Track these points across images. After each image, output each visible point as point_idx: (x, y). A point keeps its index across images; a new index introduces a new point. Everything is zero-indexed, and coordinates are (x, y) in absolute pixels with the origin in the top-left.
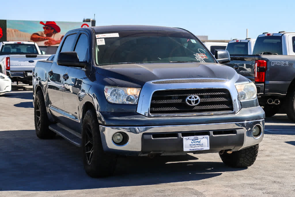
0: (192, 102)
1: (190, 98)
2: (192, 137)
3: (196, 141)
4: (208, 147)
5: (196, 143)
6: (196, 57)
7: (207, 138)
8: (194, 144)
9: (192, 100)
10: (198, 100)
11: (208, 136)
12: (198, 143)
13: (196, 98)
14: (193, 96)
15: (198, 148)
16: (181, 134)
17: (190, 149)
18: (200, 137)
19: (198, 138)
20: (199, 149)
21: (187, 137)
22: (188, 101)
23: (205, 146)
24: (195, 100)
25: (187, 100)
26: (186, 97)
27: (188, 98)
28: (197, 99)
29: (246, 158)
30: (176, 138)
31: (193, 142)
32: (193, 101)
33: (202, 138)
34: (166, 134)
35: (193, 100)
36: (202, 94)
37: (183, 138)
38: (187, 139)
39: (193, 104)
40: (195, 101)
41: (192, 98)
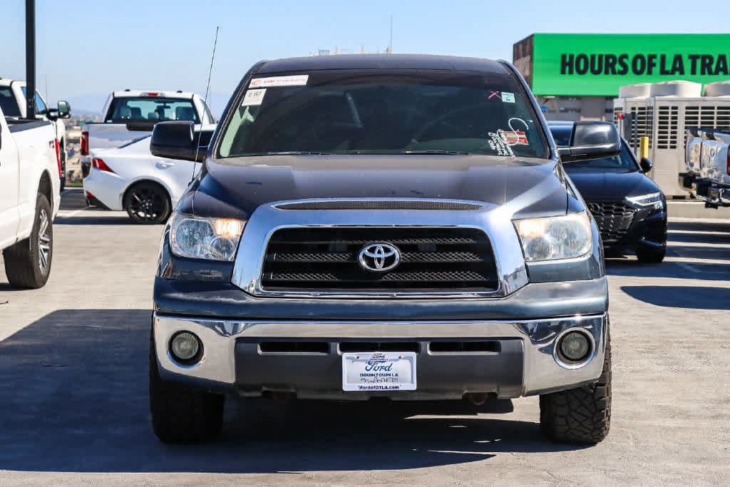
0: (376, 262)
1: (372, 250)
2: (369, 355)
3: (380, 364)
4: (412, 382)
5: (378, 372)
6: (492, 140)
7: (410, 359)
8: (372, 372)
9: (376, 255)
10: (393, 257)
11: (414, 354)
12: (383, 371)
13: (387, 250)
14: (380, 247)
15: (384, 384)
16: (338, 345)
17: (360, 385)
18: (389, 355)
19: (384, 357)
20: (386, 388)
21: (354, 355)
22: (365, 257)
23: (404, 381)
24: (383, 255)
25: (361, 257)
26: (361, 247)
27: (366, 251)
28: (390, 254)
29: (572, 420)
30: (325, 354)
31: (370, 366)
32: (379, 260)
33: (397, 357)
34: (298, 343)
35: (379, 256)
36: (406, 241)
37: (341, 357)
38: (353, 360)
39: (379, 267)
40: (385, 258)
41: (377, 251)
